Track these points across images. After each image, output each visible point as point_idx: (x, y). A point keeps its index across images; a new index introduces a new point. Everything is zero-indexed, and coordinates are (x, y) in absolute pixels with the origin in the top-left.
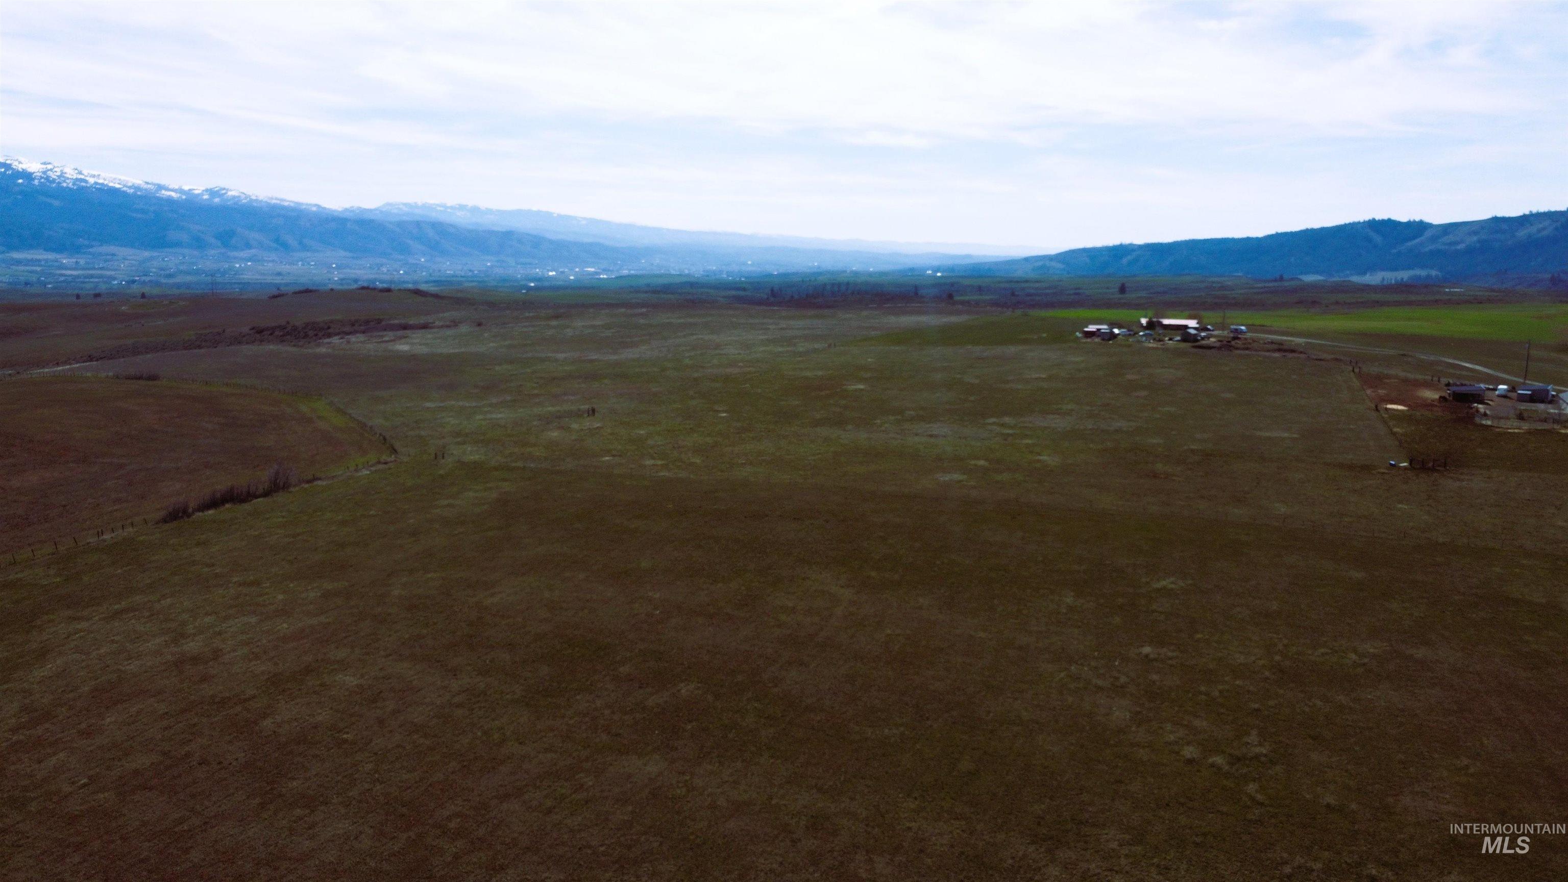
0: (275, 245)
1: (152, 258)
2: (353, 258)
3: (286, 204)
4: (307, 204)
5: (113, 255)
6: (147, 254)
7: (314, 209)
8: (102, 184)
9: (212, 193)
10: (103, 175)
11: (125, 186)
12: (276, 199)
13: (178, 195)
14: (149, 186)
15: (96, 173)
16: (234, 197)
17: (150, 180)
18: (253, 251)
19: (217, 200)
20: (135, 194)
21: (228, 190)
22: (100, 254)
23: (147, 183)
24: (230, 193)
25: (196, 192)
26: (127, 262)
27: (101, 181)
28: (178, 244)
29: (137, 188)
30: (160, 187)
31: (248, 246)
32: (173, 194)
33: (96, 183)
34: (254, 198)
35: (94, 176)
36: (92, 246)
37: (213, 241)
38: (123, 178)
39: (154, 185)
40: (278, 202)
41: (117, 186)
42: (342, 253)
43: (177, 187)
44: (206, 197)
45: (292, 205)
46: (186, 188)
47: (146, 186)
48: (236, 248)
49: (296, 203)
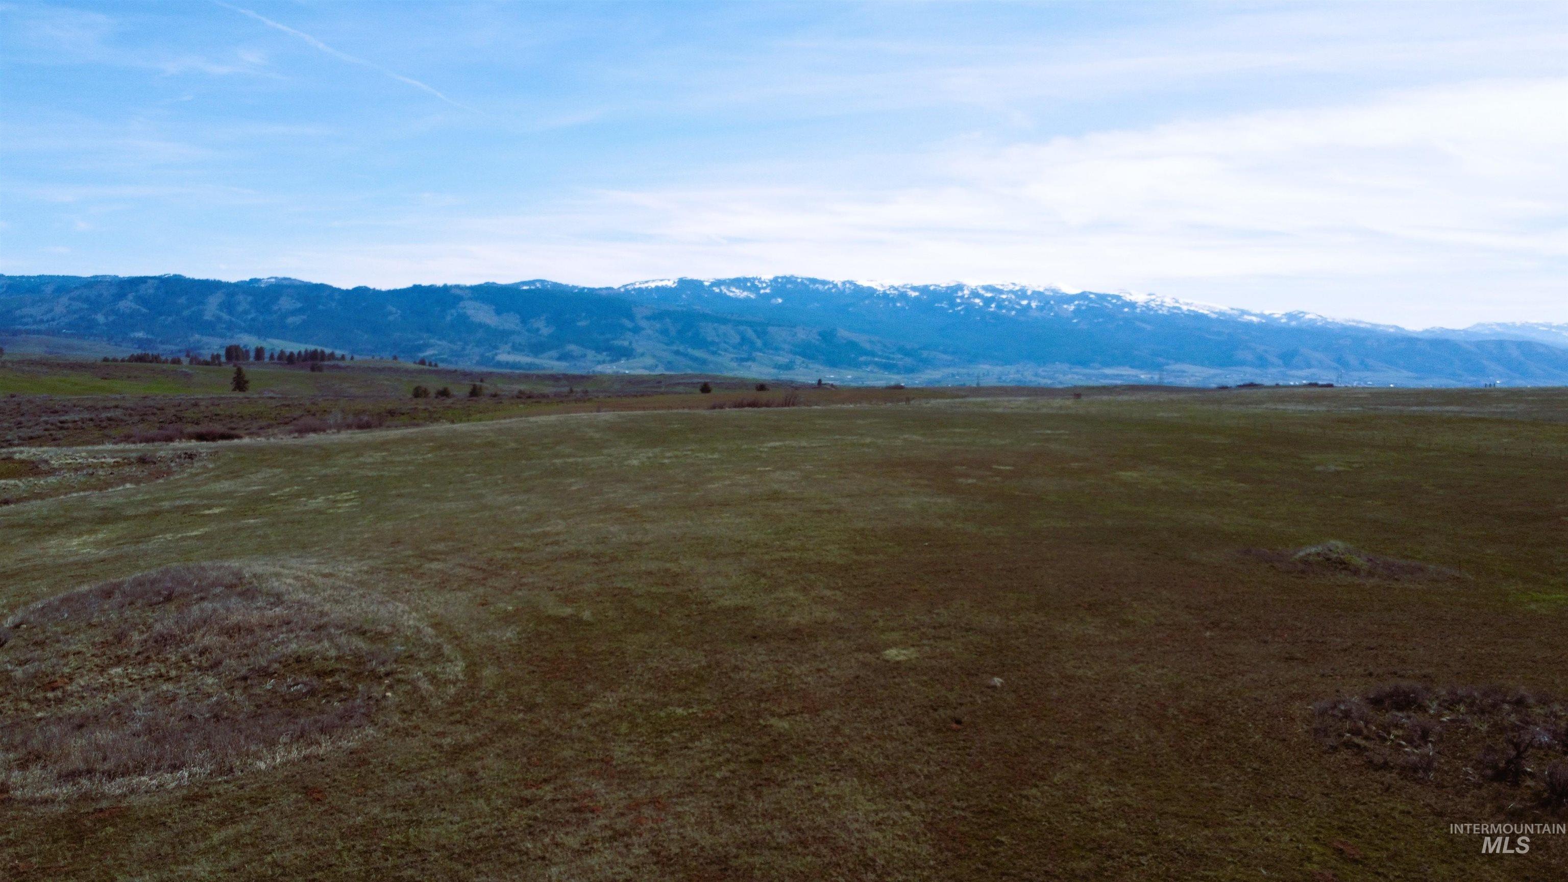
0: (1336, 365)
1: (1215, 376)
2: (1416, 378)
3: (1362, 325)
4: (1384, 326)
5: (1184, 372)
6: (1213, 371)
7: (1392, 330)
8: (1194, 311)
9: (1291, 316)
10: (1196, 302)
11: (1213, 312)
12: (1353, 321)
13: (1259, 319)
14: (1234, 312)
15: (1189, 301)
16: (1311, 320)
17: (1235, 306)
18: (1313, 370)
19: (1294, 323)
20: (1218, 320)
21: (1305, 313)
22: (1174, 371)
23: (1232, 309)
24: (1307, 317)
25: (1276, 316)
26: (1193, 378)
27: (1192, 308)
28: (1243, 363)
29: (1221, 313)
30: (1244, 312)
31: (1309, 366)
32: (1254, 319)
33: (1188, 310)
34: (1330, 320)
35: (1187, 304)
36: (1168, 364)
37: (1275, 360)
38: (1211, 305)
39: (1237, 310)
40: (1354, 324)
41: (1206, 312)
42: (1405, 373)
43: (1258, 312)
44: (1284, 321)
45: (1368, 326)
46: (1267, 312)
47: (1231, 312)
48: (1297, 367)
49: (1373, 325)
